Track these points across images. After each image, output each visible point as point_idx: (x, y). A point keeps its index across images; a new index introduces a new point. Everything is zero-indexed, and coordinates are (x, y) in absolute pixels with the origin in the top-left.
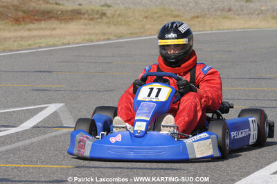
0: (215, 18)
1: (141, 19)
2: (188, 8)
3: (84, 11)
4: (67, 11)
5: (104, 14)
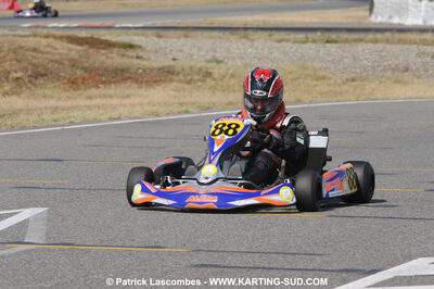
2: (342, 66)
3: (178, 69)
4: (152, 70)
5: (209, 74)
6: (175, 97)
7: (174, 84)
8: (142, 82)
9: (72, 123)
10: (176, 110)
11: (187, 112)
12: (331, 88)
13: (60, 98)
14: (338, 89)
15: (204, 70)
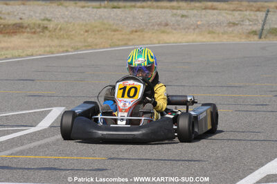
0: (153, 33)
1: (82, 33)
2: (126, 23)
3: (26, 25)
4: (9, 25)
5: (46, 28)
15: (42, 25)
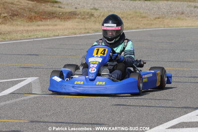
0: (171, 19)
2: (153, 12)
3: (78, 12)
4: (66, 13)
5: (92, 15)
6: (77, 26)
7: (77, 19)
8: (62, 19)
9: (37, 38)
10: (83, 31)
11: (88, 33)
12: (148, 22)
13: (24, 26)
14: (152, 22)
15: (90, 13)
